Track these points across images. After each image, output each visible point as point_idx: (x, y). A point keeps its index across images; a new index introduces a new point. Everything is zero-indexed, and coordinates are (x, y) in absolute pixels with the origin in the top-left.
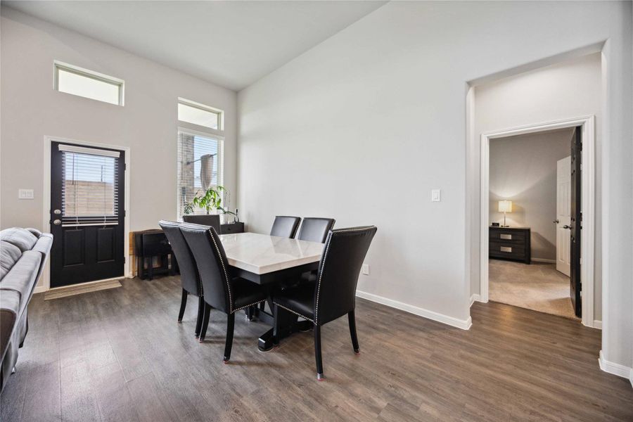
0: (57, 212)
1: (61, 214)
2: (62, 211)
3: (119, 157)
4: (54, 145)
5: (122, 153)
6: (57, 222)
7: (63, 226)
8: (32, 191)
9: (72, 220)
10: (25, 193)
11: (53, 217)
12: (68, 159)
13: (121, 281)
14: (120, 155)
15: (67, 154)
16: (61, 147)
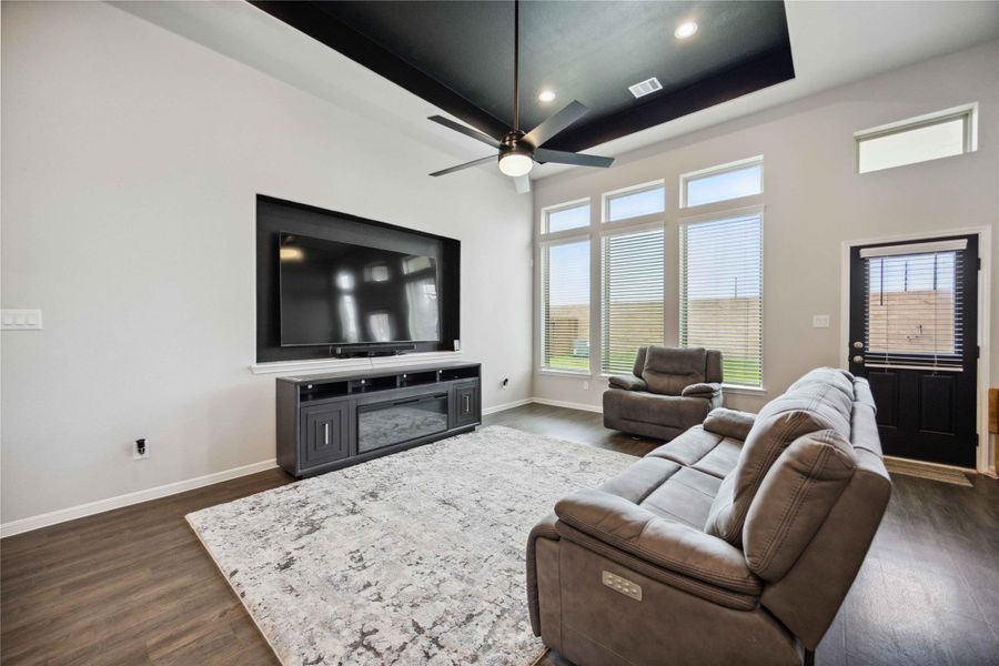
0: (858, 344)
1: (864, 349)
2: (864, 344)
3: (965, 247)
4: (855, 251)
5: (973, 240)
6: (858, 358)
7: (866, 365)
8: (827, 317)
9: (880, 358)
10: (821, 320)
11: (853, 352)
12: (874, 267)
13: (968, 476)
14: (968, 244)
15: (871, 261)
16: (864, 253)
